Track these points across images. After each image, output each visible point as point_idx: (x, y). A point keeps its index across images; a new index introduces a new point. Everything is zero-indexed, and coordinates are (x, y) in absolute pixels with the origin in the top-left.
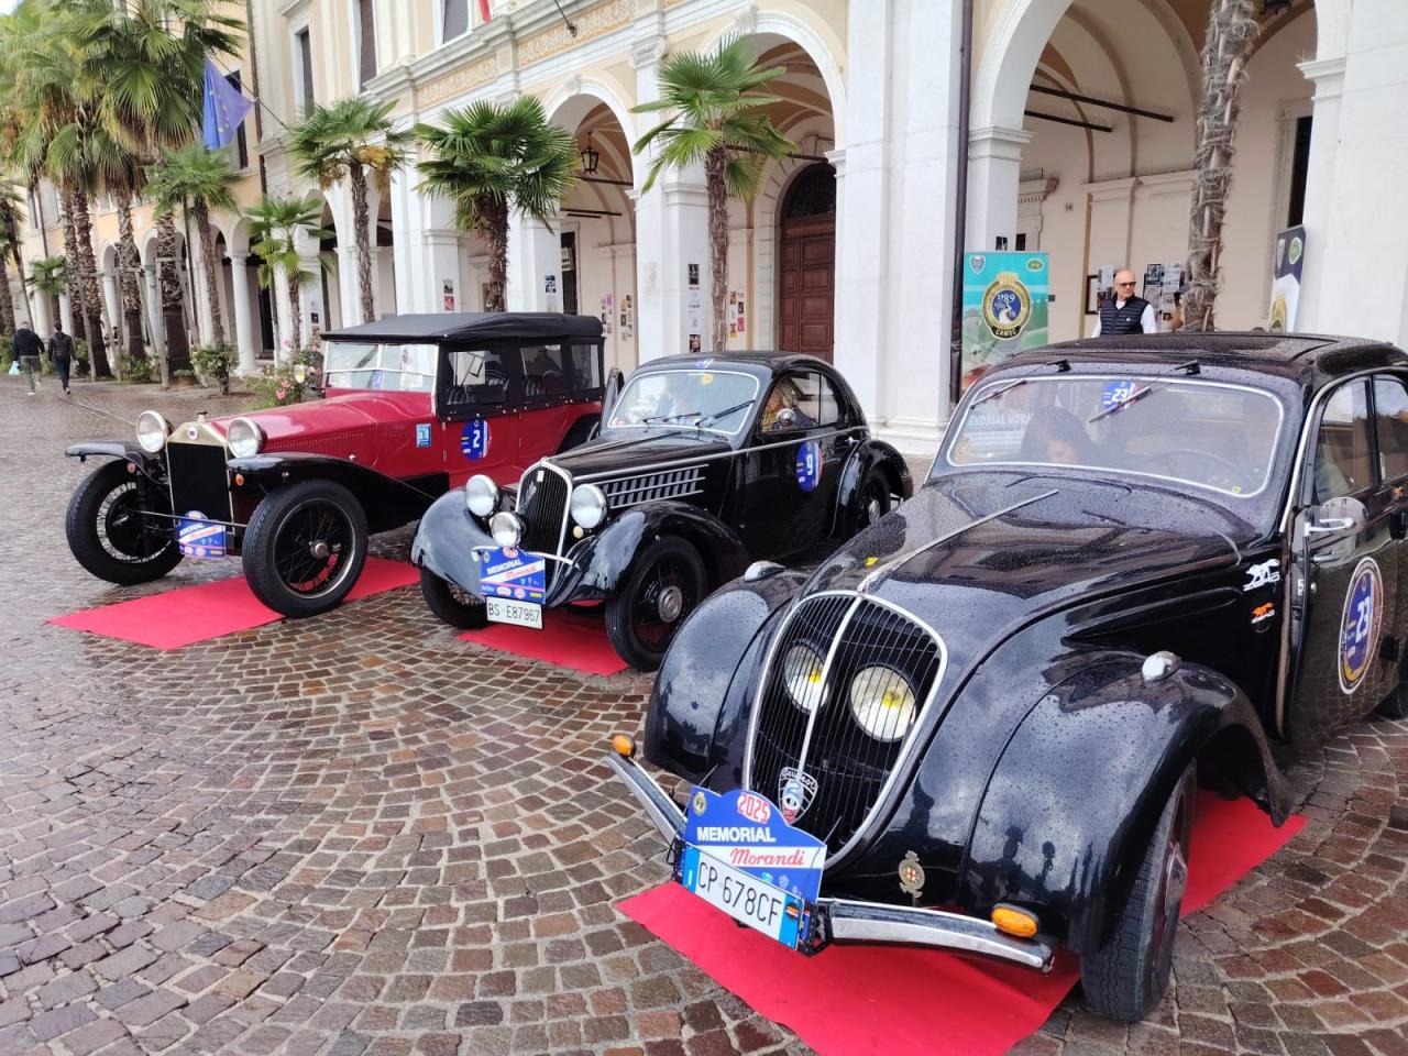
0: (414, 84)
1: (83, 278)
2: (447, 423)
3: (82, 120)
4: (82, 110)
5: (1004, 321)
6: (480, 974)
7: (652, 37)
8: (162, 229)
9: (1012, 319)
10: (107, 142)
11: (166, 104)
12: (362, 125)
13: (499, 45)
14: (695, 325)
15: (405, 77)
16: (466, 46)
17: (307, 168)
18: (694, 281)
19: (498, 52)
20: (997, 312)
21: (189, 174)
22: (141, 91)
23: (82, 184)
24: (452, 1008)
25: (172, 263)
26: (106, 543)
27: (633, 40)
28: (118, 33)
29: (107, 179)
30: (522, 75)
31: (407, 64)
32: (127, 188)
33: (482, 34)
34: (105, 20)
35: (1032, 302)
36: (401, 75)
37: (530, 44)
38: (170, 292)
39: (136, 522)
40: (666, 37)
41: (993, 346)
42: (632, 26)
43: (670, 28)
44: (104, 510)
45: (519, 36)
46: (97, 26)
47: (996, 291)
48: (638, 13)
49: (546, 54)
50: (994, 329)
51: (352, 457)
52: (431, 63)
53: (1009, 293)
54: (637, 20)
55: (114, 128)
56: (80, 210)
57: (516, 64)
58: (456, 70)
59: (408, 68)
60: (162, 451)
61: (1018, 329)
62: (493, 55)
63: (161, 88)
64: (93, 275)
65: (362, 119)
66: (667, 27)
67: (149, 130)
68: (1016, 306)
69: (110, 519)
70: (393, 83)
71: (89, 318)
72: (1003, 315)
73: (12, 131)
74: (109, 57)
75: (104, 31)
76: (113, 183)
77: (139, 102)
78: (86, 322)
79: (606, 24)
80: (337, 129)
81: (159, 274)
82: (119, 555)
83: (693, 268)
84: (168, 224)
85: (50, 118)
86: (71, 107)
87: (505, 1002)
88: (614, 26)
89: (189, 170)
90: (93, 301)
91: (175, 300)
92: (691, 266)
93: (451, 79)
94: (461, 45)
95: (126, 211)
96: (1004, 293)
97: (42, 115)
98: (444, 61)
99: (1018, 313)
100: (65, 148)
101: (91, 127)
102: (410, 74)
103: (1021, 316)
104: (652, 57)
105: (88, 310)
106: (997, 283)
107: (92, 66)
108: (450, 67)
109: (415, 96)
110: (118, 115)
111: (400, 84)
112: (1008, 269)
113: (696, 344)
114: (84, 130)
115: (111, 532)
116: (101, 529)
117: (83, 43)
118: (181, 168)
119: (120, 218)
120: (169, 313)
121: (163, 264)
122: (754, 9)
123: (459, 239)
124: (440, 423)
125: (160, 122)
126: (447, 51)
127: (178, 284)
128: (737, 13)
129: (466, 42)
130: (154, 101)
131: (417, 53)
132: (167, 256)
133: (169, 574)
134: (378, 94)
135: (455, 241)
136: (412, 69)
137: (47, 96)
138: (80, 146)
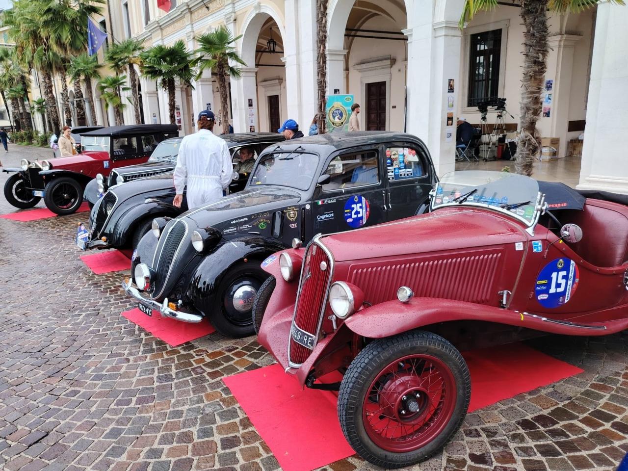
0: (161, 28)
1: (50, 107)
2: (115, 161)
3: (45, 44)
4: (45, 40)
5: (337, 120)
7: (230, 13)
8: (76, 87)
9: (340, 119)
10: (54, 54)
11: (74, 38)
12: (132, 49)
13: (185, 14)
14: (252, 122)
15: (157, 25)
16: (175, 14)
17: (113, 67)
18: (251, 105)
19: (186, 16)
20: (334, 117)
21: (82, 66)
22: (64, 33)
23: (48, 68)
25: (80, 100)
26: (16, 197)
27: (224, 14)
28: (55, 10)
29: (56, 67)
30: (194, 25)
31: (157, 20)
32: (64, 70)
33: (179, 9)
34: (49, 5)
35: (347, 113)
36: (155, 24)
37: (196, 13)
38: (80, 112)
39: (23, 191)
40: (235, 12)
41: (333, 129)
42: (224, 8)
43: (237, 9)
44: (14, 187)
45: (192, 10)
46: (46, 8)
47: (333, 109)
48: (226, 4)
49: (201, 17)
50: (333, 123)
51: (82, 171)
52: (165, 20)
53: (338, 110)
54: (226, 6)
55: (55, 48)
56: (48, 79)
57: (192, 21)
58: (174, 22)
59: (158, 21)
60: (27, 170)
61: (342, 123)
62: (183, 17)
63: (73, 30)
64: (54, 105)
65: (131, 47)
66: (236, 9)
67: (68, 48)
68: (341, 115)
69: (16, 190)
70: (165, 22)
71: (54, 123)
72: (336, 118)
73: (21, 49)
74: (52, 19)
75: (49, 10)
76: (59, 69)
77: (64, 37)
78: (53, 125)
79: (218, 6)
80: (122, 52)
81: (75, 105)
82: (20, 200)
83: (250, 101)
84: (78, 85)
85: (33, 44)
86: (41, 39)
88: (220, 7)
89: (82, 64)
90: (55, 116)
91: (82, 115)
92: (249, 100)
93: (173, 26)
94: (173, 13)
95: (64, 79)
96: (336, 110)
97: (31, 43)
98: (169, 19)
99: (342, 117)
100: (39, 56)
101: (48, 48)
102: (159, 24)
103: (343, 118)
104: (231, 20)
105: (53, 120)
106: (333, 107)
107: (46, 24)
108: (172, 21)
109: (162, 32)
110: (56, 43)
111: (156, 27)
112: (337, 101)
113: (253, 130)
114: (46, 48)
115: (17, 194)
116: (14, 192)
117: (43, 15)
118: (79, 64)
119: (62, 82)
120: (80, 121)
121: (77, 101)
122: (259, 3)
123: (181, 88)
124: (112, 161)
125: (72, 44)
126: (169, 15)
127: (83, 109)
128: (254, 5)
129: (175, 12)
130: (69, 37)
131: (162, 15)
132: (78, 98)
133: (35, 206)
134: (149, 31)
135: (180, 89)
136: (159, 22)
137: (32, 35)
138: (45, 54)
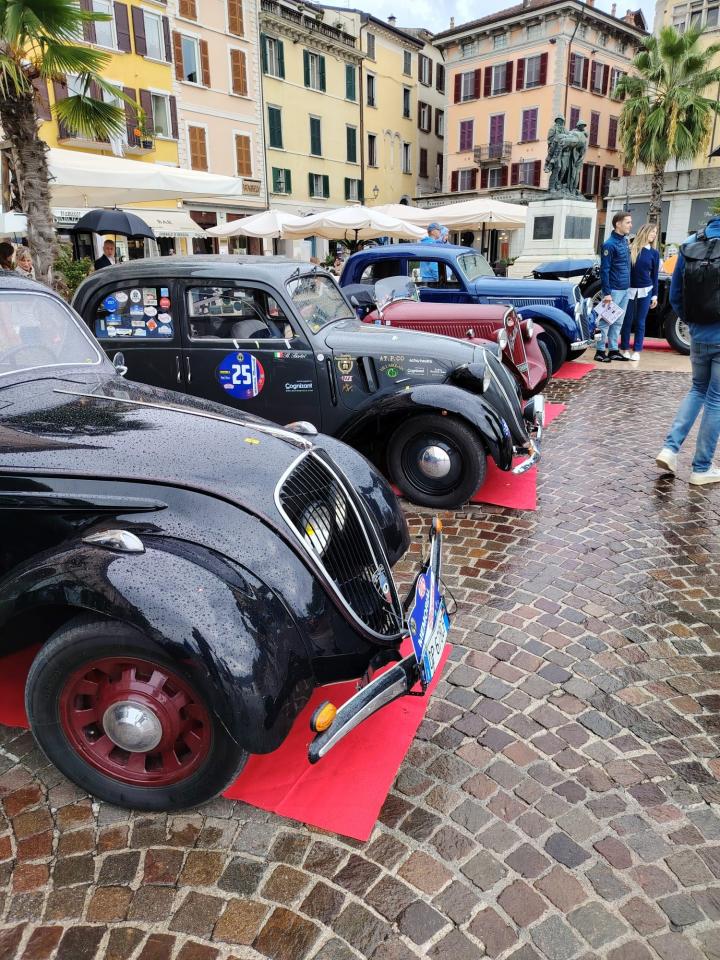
6: (529, 882)
24: (579, 872)
87: (538, 844)
